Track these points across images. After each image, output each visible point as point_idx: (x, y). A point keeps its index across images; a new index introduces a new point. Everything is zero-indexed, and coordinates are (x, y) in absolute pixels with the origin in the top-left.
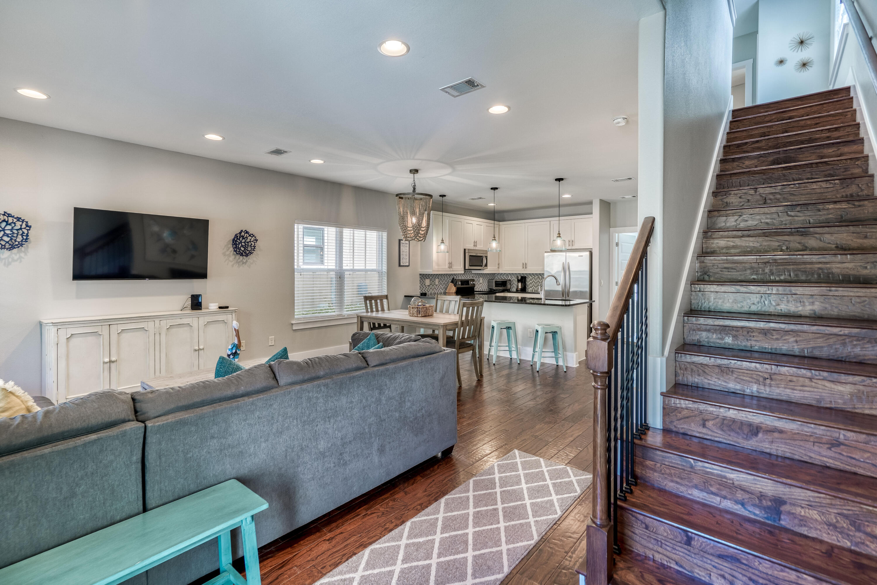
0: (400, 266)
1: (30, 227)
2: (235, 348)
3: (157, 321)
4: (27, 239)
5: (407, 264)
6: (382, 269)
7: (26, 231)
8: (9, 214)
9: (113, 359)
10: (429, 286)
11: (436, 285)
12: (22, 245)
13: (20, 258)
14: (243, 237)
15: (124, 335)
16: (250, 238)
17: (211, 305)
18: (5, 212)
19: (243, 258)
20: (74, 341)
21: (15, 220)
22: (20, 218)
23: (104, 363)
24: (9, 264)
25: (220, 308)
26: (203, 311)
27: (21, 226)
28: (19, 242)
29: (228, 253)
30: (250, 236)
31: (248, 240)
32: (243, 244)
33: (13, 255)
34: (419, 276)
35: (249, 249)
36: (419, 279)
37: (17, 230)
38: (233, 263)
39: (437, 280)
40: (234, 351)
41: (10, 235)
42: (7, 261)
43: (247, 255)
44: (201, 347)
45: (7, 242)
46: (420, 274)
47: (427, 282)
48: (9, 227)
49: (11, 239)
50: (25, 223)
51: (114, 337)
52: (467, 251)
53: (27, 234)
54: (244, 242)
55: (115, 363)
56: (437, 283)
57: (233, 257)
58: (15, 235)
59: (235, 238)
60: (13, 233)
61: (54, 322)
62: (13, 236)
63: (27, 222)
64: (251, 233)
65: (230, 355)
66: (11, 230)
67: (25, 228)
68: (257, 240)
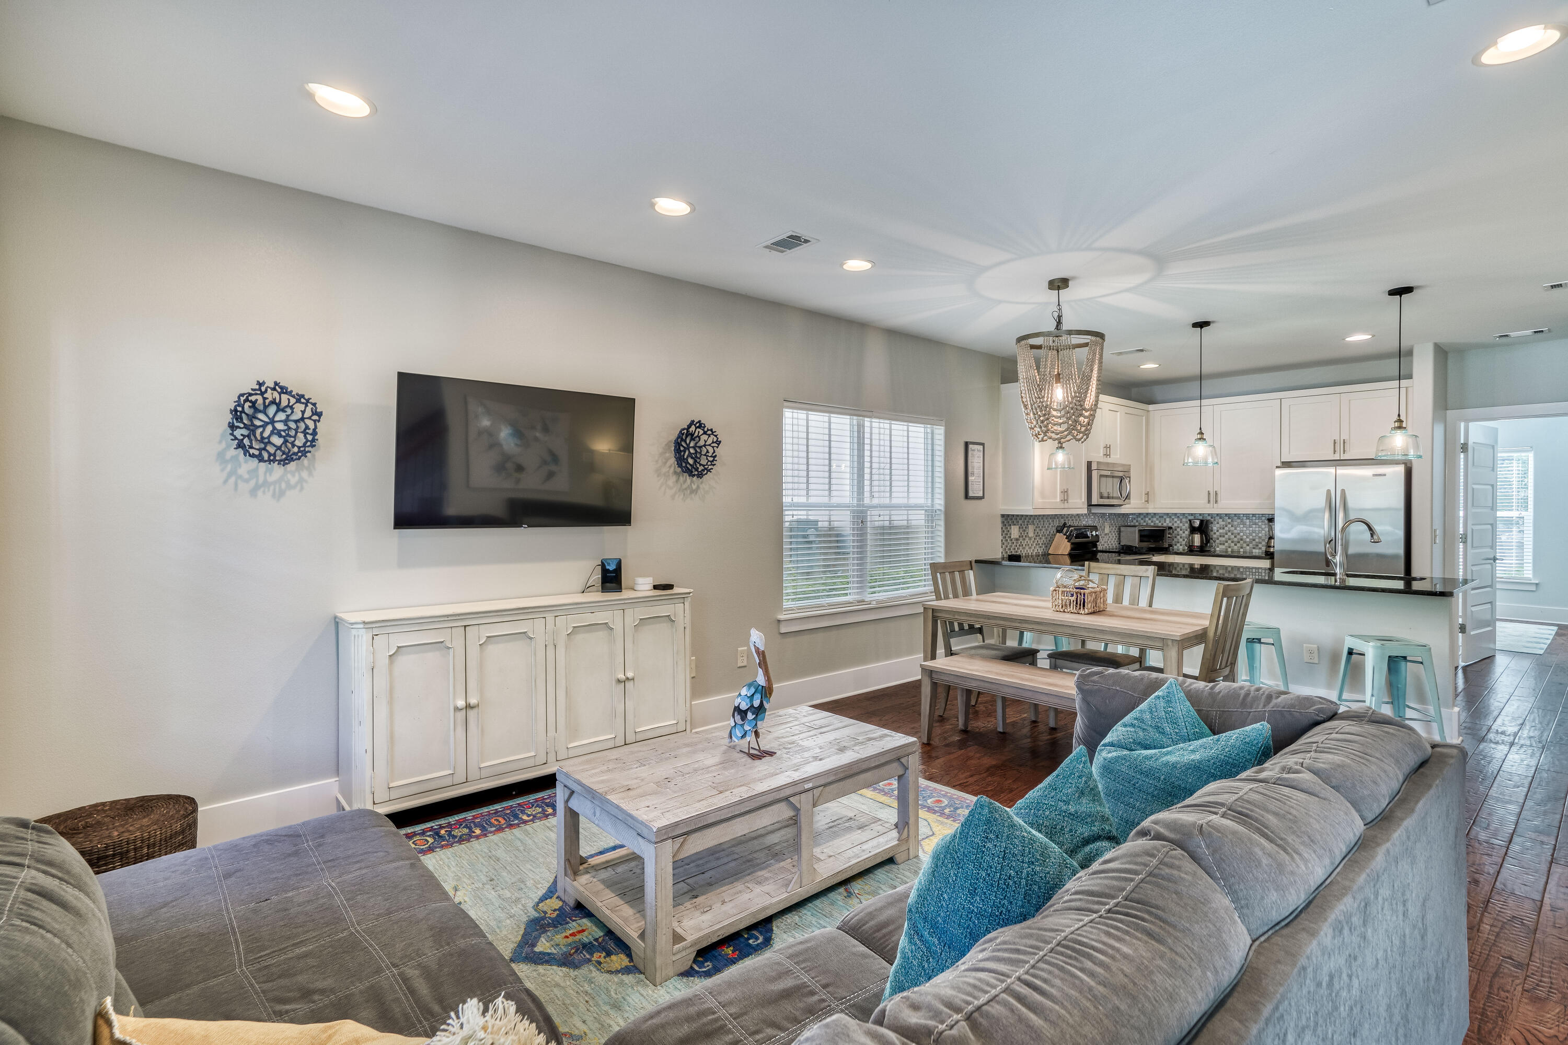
0: (967, 496)
1: (320, 415)
2: (758, 696)
3: (550, 618)
4: (313, 440)
5: (981, 494)
6: (932, 505)
7: (311, 424)
8: (282, 388)
9: (473, 701)
10: (1017, 540)
11: (1030, 539)
12: (305, 453)
13: (301, 481)
14: (692, 435)
15: (492, 649)
16: (704, 437)
17: (640, 580)
18: (276, 384)
19: (692, 482)
20: (404, 661)
21: (293, 401)
22: (303, 396)
23: (457, 709)
24: (282, 493)
25: (656, 587)
26: (625, 594)
27: (303, 412)
28: (299, 447)
29: (664, 470)
30: (705, 433)
31: (702, 443)
32: (692, 451)
33: (289, 476)
34: (999, 520)
35: (704, 461)
36: (1000, 525)
37: (296, 422)
38: (674, 489)
39: (1031, 529)
40: (756, 703)
41: (283, 434)
42: (277, 486)
43: (700, 475)
44: (630, 674)
45: (279, 448)
46: (1003, 516)
47: (1015, 531)
48: (281, 416)
49: (286, 441)
50: (310, 406)
51: (473, 651)
52: (1094, 466)
53: (314, 430)
54: (694, 447)
55: (475, 710)
56: (1031, 534)
57: (674, 478)
58: (292, 433)
59: (678, 438)
60: (289, 428)
61: (367, 620)
62: (288, 435)
63: (314, 404)
64: (708, 426)
65: (745, 712)
66: (285, 422)
67: (310, 418)
68: (719, 443)
